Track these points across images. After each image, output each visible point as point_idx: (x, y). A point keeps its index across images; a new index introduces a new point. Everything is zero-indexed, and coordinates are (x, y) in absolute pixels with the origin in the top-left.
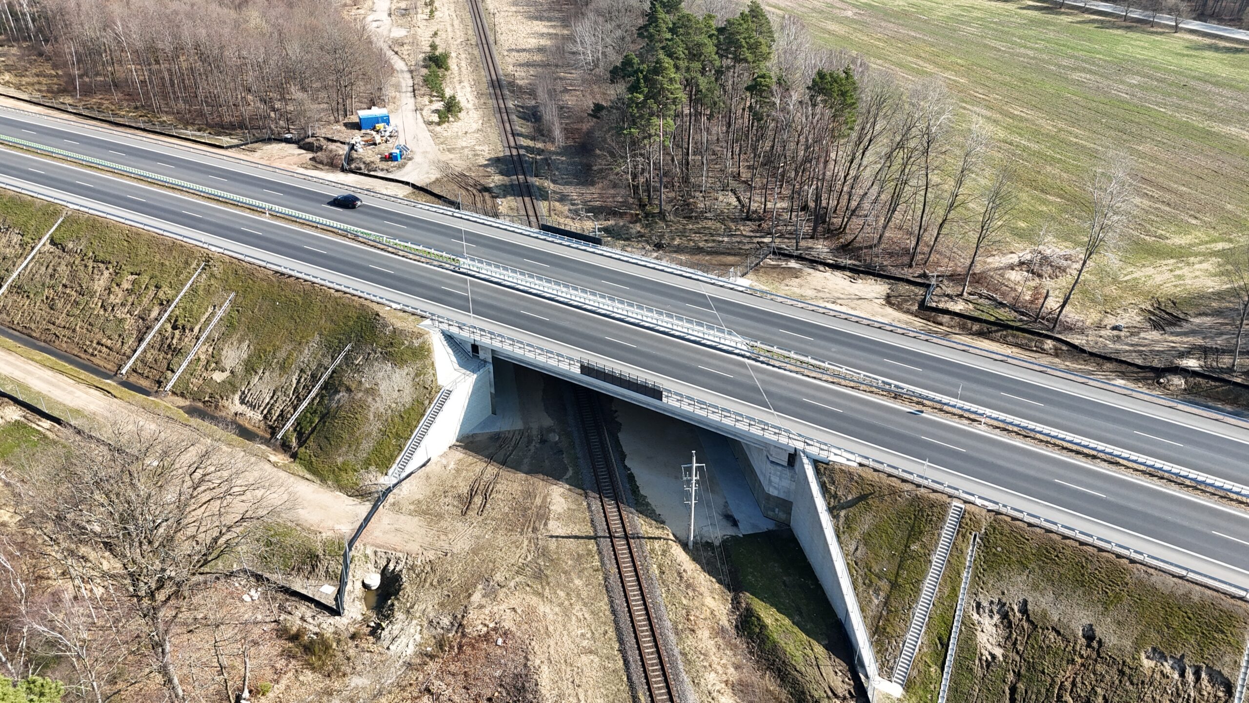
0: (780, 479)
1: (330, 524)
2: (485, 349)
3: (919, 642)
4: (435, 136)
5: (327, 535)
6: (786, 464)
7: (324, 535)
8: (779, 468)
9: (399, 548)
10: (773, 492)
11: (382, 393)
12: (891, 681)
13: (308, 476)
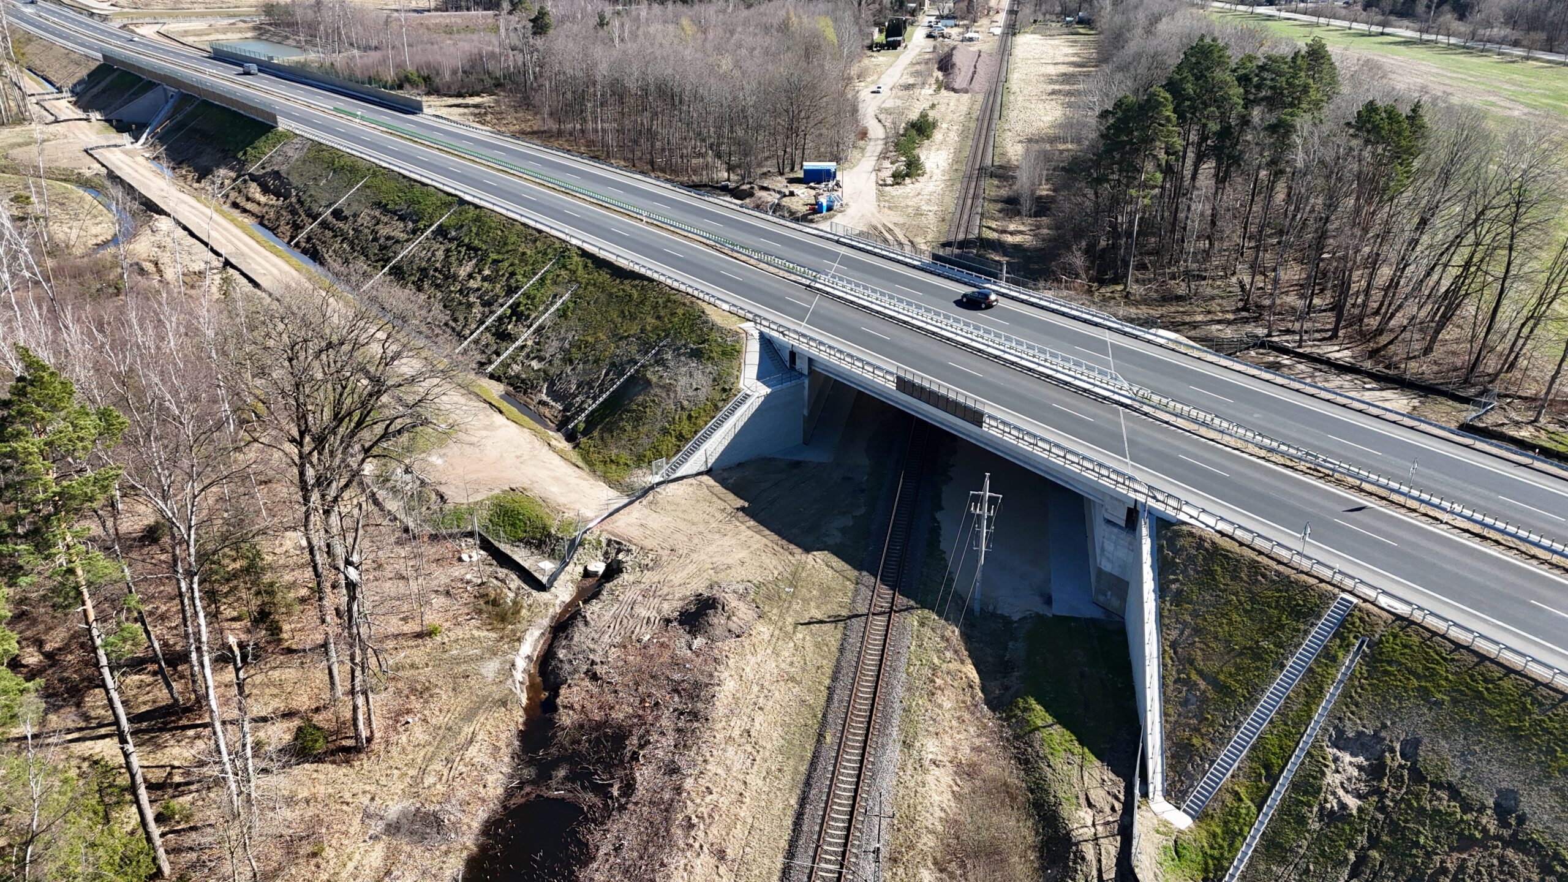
0: (1115, 547)
1: (578, 506)
2: (802, 356)
3: (1236, 765)
4: (880, 194)
5: (569, 515)
6: (1123, 524)
7: (566, 515)
8: (1115, 530)
9: (635, 541)
10: (1106, 566)
11: (678, 389)
12: (1179, 808)
13: (581, 463)
